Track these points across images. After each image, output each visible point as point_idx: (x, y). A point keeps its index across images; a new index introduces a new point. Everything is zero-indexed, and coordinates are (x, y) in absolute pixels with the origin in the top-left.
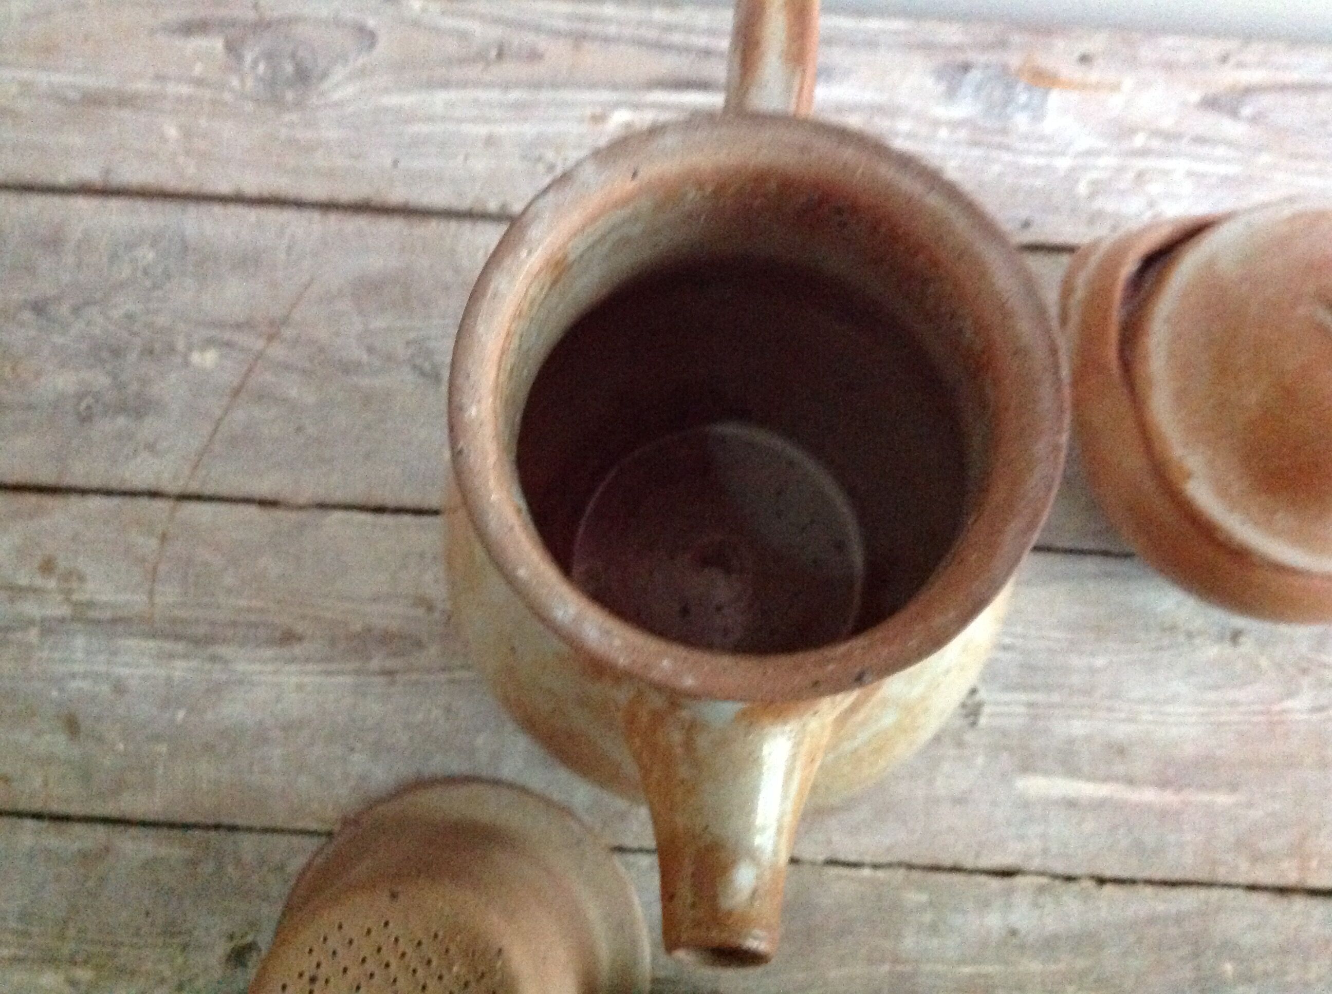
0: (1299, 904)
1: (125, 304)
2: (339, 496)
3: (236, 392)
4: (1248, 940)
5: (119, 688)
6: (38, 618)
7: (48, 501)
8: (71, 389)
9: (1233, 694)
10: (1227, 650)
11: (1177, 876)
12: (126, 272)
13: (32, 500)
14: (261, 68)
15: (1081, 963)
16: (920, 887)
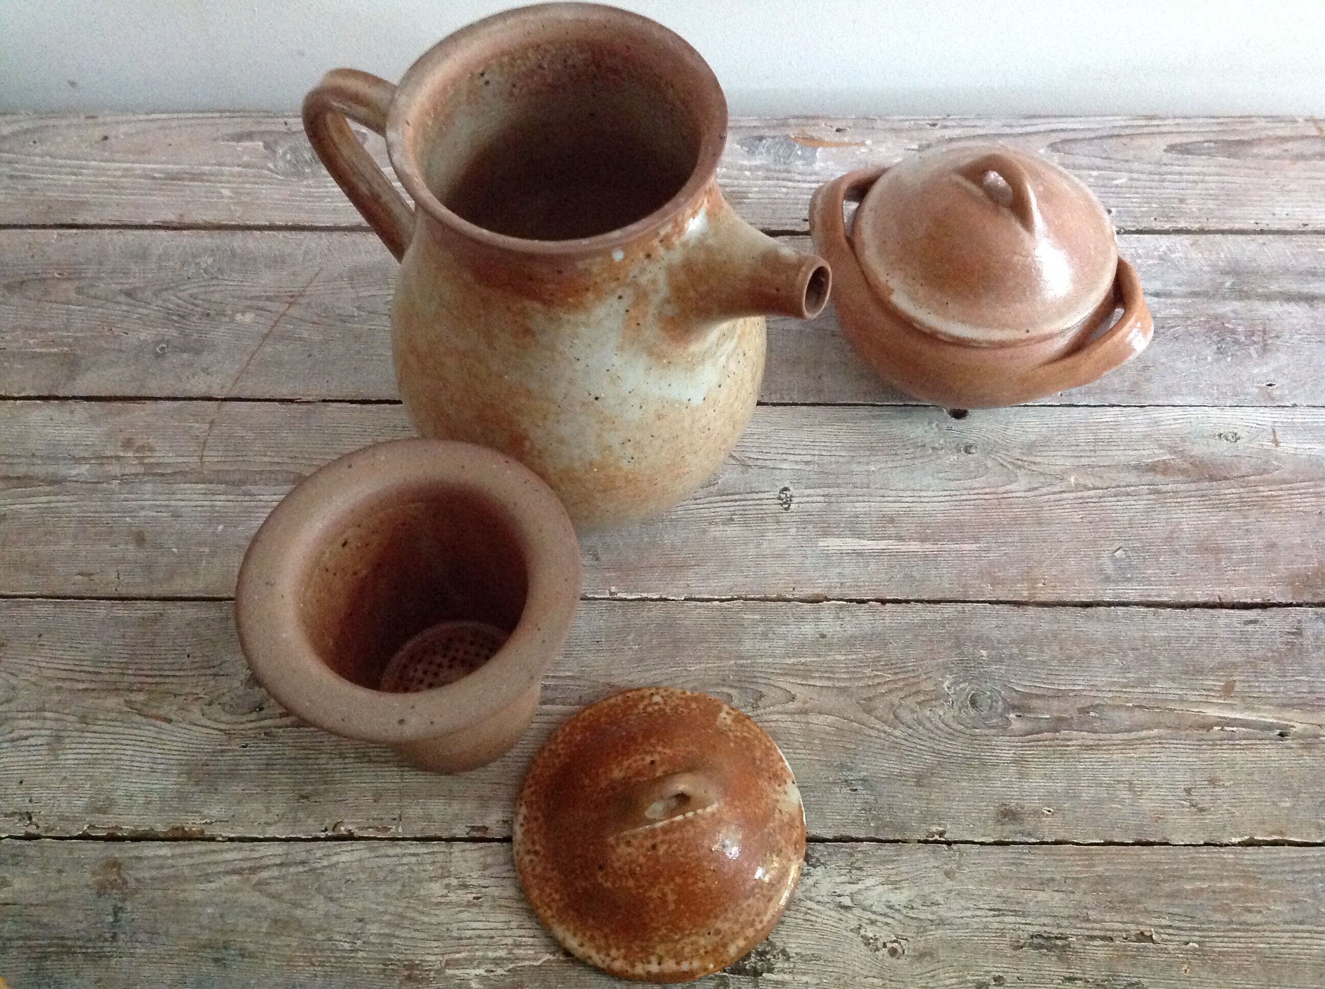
0: (1031, 611)
1: (192, 289)
2: (335, 395)
3: (267, 336)
4: (996, 634)
5: (176, 515)
6: (119, 475)
7: (131, 405)
8: (150, 339)
9: (968, 483)
10: (963, 457)
11: (939, 596)
12: (192, 270)
13: (119, 404)
14: (289, 157)
15: (875, 653)
16: (753, 611)
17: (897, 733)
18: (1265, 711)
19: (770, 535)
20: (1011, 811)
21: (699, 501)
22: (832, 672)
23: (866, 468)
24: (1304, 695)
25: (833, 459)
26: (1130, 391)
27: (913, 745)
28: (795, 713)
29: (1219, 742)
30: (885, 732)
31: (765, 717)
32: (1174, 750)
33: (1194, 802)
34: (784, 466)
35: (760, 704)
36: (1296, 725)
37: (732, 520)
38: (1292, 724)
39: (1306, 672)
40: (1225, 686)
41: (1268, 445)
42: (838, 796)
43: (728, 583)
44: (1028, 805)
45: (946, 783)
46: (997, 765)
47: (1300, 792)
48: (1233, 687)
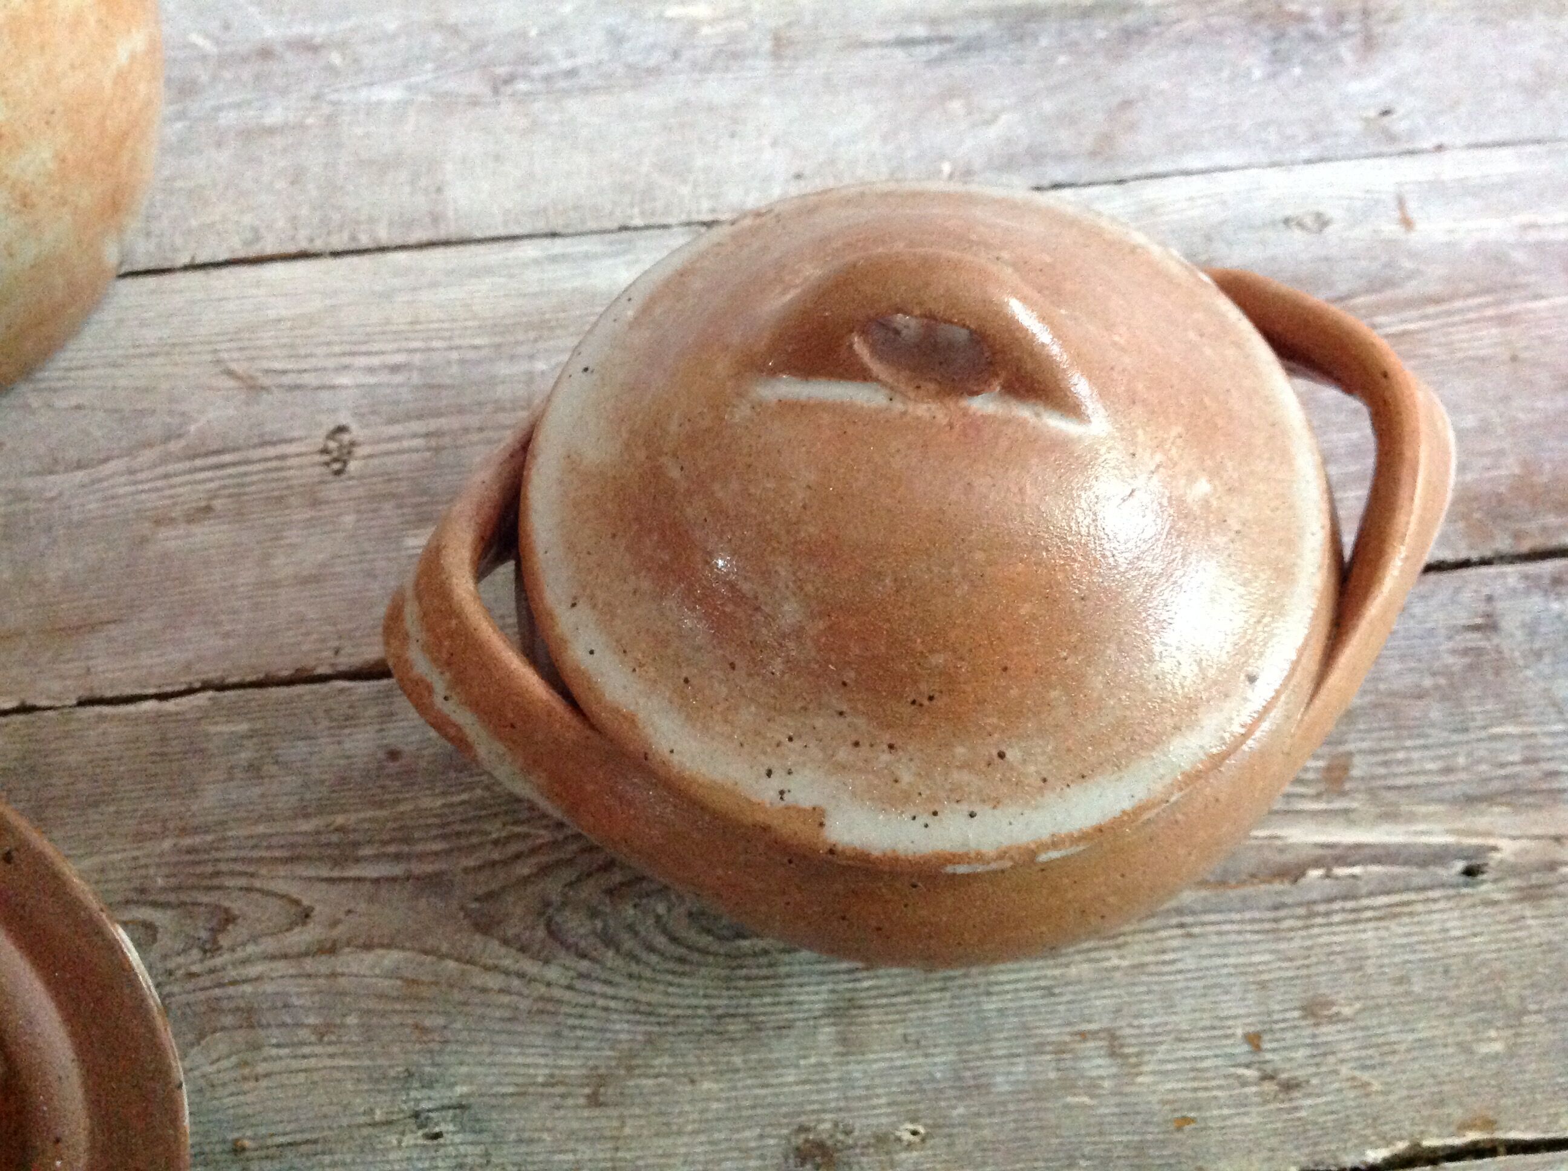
16: (234, 713)
17: (552, 973)
18: (1426, 817)
19: (293, 536)
20: (820, 1146)
21: (141, 476)
22: (407, 840)
23: (523, 366)
24: (1518, 769)
25: (455, 355)
26: (1093, 154)
27: (589, 1000)
28: (306, 954)
29: (1322, 908)
30: (521, 975)
31: (233, 973)
32: (1215, 939)
33: (1269, 1068)
34: (344, 380)
35: (224, 941)
36: (1502, 843)
37: (208, 509)
38: (1491, 842)
39: (1513, 714)
40: (1329, 769)
41: (1391, 229)
42: (392, 1156)
43: (177, 656)
44: (864, 1124)
45: (663, 1091)
46: (789, 1026)
47: (1525, 1012)
48: (1346, 768)
